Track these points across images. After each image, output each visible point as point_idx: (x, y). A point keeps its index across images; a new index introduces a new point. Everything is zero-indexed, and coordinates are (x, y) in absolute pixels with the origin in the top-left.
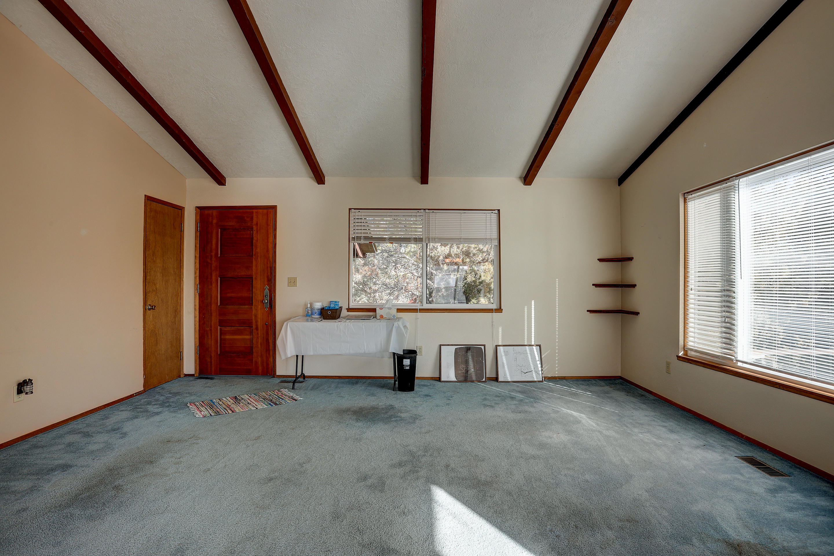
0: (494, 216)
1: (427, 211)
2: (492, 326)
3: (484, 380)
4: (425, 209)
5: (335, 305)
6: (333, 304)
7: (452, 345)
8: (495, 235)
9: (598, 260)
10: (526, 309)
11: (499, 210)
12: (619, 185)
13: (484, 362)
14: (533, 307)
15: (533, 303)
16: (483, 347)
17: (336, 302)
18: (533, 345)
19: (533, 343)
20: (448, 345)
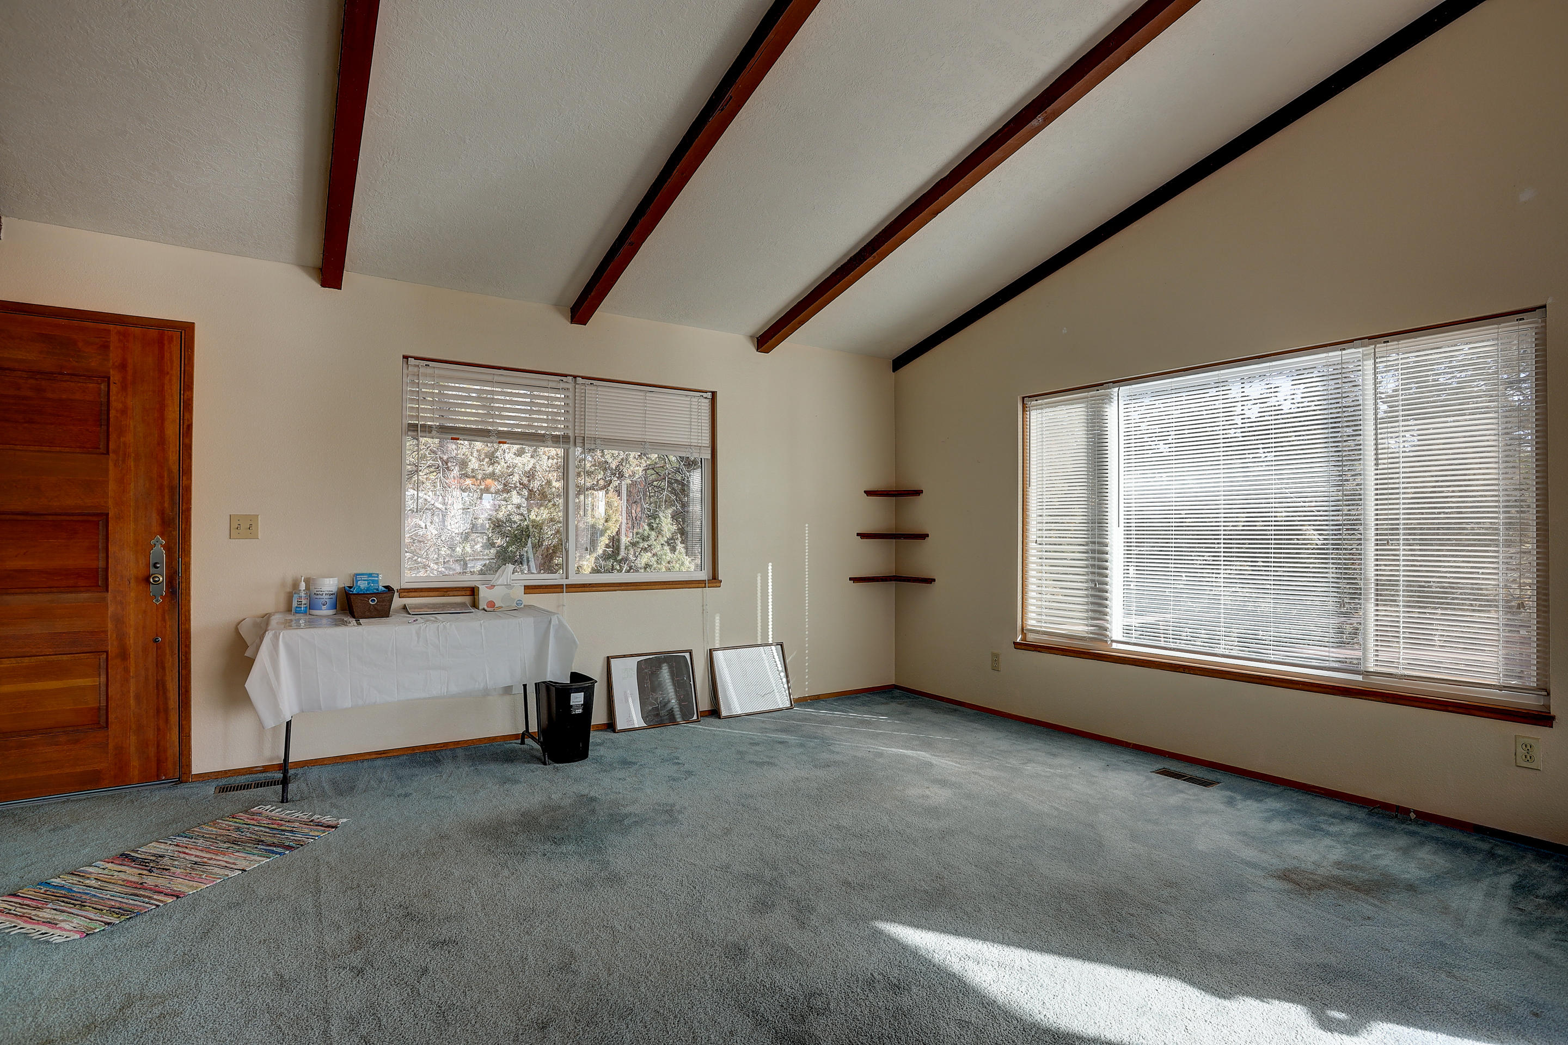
0: (706, 404)
1: (579, 380)
2: (703, 613)
3: (695, 717)
4: (575, 377)
5: (368, 584)
6: (364, 580)
7: (632, 656)
8: (706, 441)
9: (865, 492)
10: (759, 578)
11: (714, 394)
12: (894, 371)
13: (692, 683)
14: (770, 574)
15: (770, 567)
16: (687, 655)
17: (370, 575)
18: (771, 645)
19: (770, 641)
20: (624, 656)
